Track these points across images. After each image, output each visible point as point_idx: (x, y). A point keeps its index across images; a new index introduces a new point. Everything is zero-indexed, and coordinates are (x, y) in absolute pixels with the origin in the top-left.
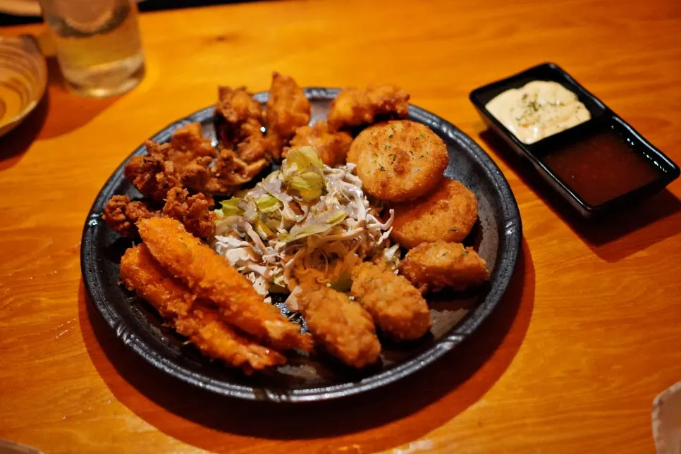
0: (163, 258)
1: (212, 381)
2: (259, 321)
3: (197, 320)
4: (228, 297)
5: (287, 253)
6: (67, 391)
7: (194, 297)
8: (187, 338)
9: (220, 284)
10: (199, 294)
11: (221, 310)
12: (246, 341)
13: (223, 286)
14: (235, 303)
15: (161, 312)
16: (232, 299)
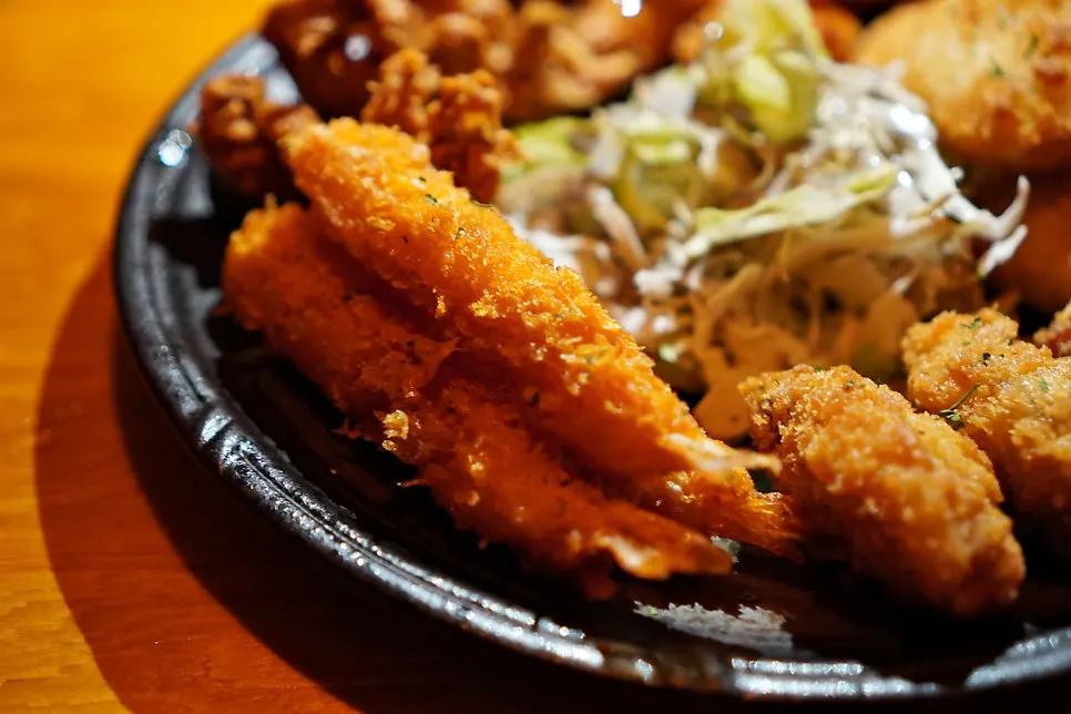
0: (362, 230)
1: (486, 603)
2: (650, 433)
3: (450, 419)
4: (554, 353)
5: (708, 275)
6: (22, 604)
7: (447, 350)
8: (412, 471)
9: (535, 310)
10: (463, 340)
11: (528, 393)
12: (598, 493)
13: (545, 317)
14: (579, 369)
15: (336, 394)
16: (569, 358)
